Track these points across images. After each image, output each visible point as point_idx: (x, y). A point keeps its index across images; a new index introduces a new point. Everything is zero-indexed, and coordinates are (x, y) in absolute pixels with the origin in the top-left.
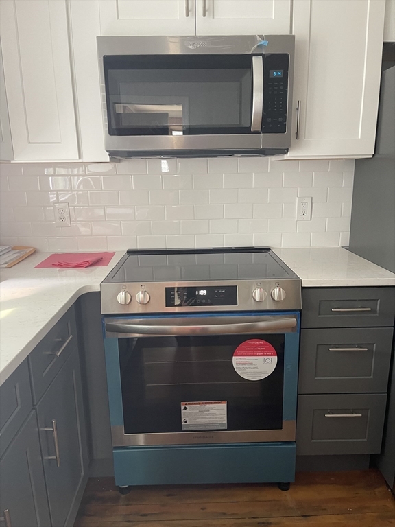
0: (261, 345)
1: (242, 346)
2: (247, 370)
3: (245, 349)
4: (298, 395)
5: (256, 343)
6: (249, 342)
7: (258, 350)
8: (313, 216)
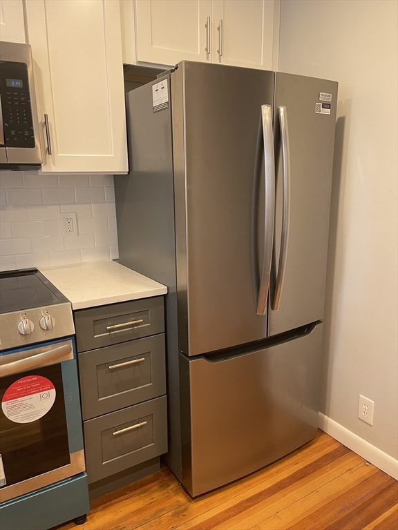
0: (35, 381)
1: (12, 387)
2: (22, 413)
3: (15, 391)
4: (83, 421)
5: (28, 380)
6: (20, 381)
7: (32, 388)
8: (80, 232)
